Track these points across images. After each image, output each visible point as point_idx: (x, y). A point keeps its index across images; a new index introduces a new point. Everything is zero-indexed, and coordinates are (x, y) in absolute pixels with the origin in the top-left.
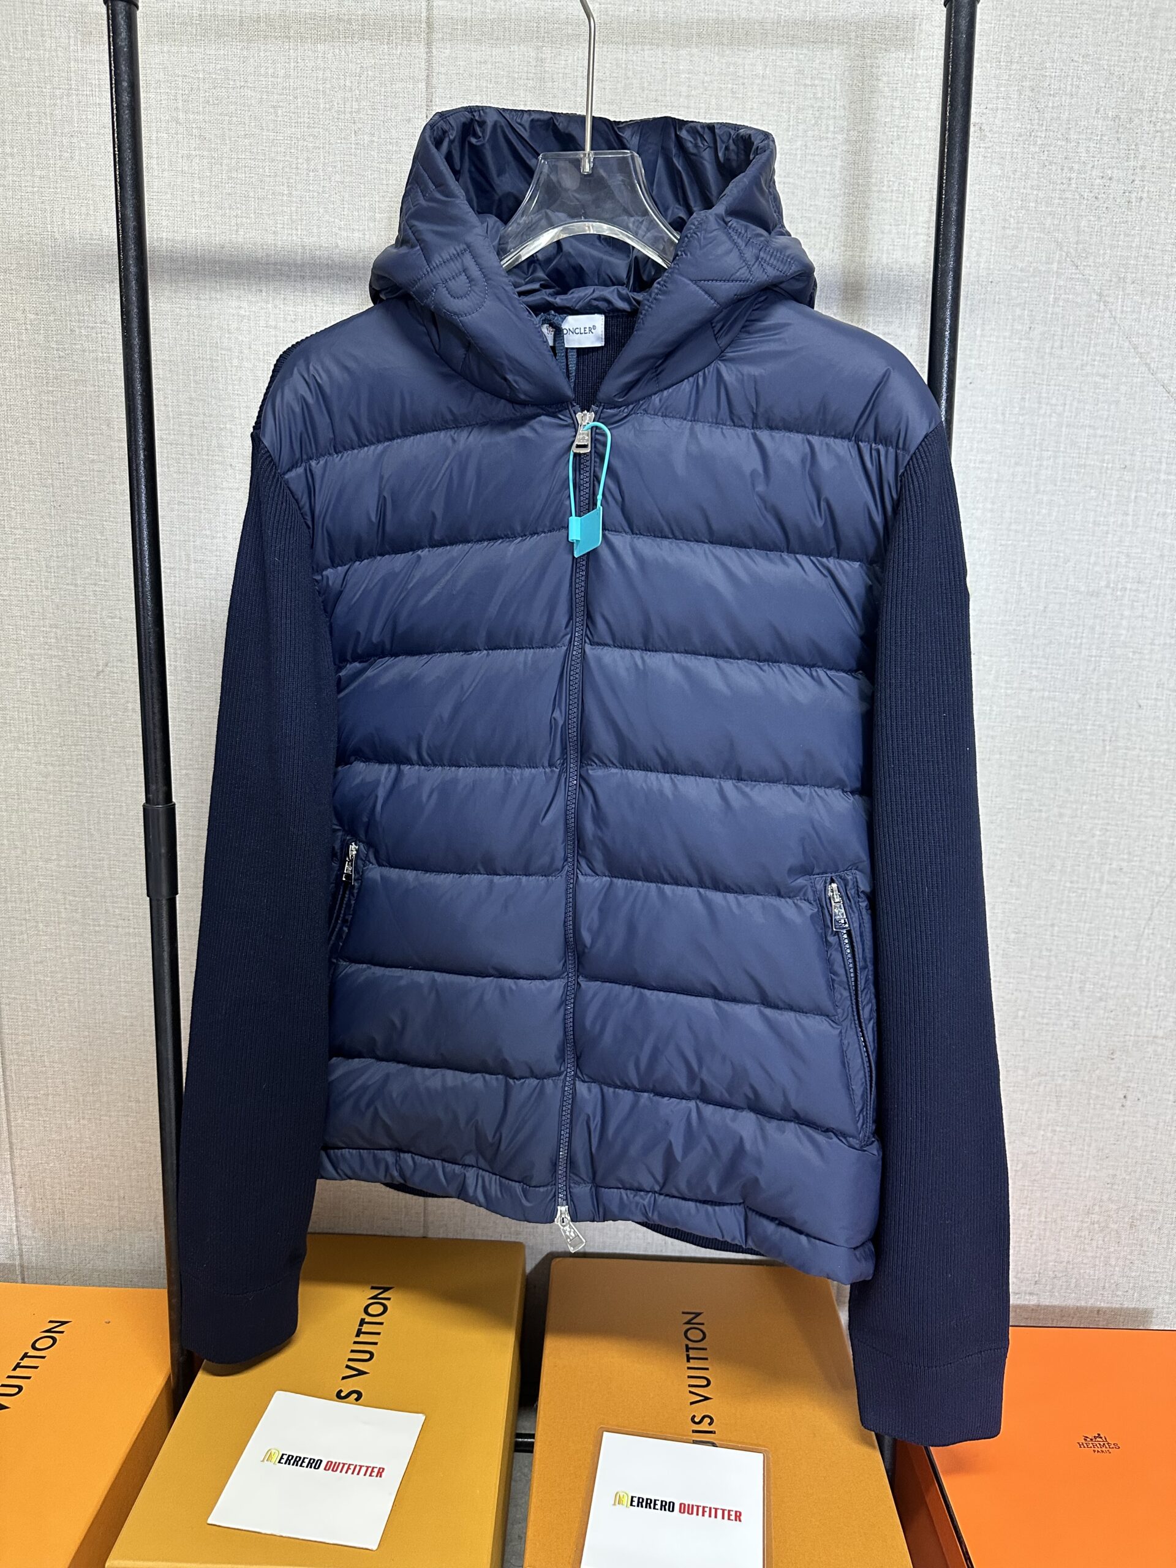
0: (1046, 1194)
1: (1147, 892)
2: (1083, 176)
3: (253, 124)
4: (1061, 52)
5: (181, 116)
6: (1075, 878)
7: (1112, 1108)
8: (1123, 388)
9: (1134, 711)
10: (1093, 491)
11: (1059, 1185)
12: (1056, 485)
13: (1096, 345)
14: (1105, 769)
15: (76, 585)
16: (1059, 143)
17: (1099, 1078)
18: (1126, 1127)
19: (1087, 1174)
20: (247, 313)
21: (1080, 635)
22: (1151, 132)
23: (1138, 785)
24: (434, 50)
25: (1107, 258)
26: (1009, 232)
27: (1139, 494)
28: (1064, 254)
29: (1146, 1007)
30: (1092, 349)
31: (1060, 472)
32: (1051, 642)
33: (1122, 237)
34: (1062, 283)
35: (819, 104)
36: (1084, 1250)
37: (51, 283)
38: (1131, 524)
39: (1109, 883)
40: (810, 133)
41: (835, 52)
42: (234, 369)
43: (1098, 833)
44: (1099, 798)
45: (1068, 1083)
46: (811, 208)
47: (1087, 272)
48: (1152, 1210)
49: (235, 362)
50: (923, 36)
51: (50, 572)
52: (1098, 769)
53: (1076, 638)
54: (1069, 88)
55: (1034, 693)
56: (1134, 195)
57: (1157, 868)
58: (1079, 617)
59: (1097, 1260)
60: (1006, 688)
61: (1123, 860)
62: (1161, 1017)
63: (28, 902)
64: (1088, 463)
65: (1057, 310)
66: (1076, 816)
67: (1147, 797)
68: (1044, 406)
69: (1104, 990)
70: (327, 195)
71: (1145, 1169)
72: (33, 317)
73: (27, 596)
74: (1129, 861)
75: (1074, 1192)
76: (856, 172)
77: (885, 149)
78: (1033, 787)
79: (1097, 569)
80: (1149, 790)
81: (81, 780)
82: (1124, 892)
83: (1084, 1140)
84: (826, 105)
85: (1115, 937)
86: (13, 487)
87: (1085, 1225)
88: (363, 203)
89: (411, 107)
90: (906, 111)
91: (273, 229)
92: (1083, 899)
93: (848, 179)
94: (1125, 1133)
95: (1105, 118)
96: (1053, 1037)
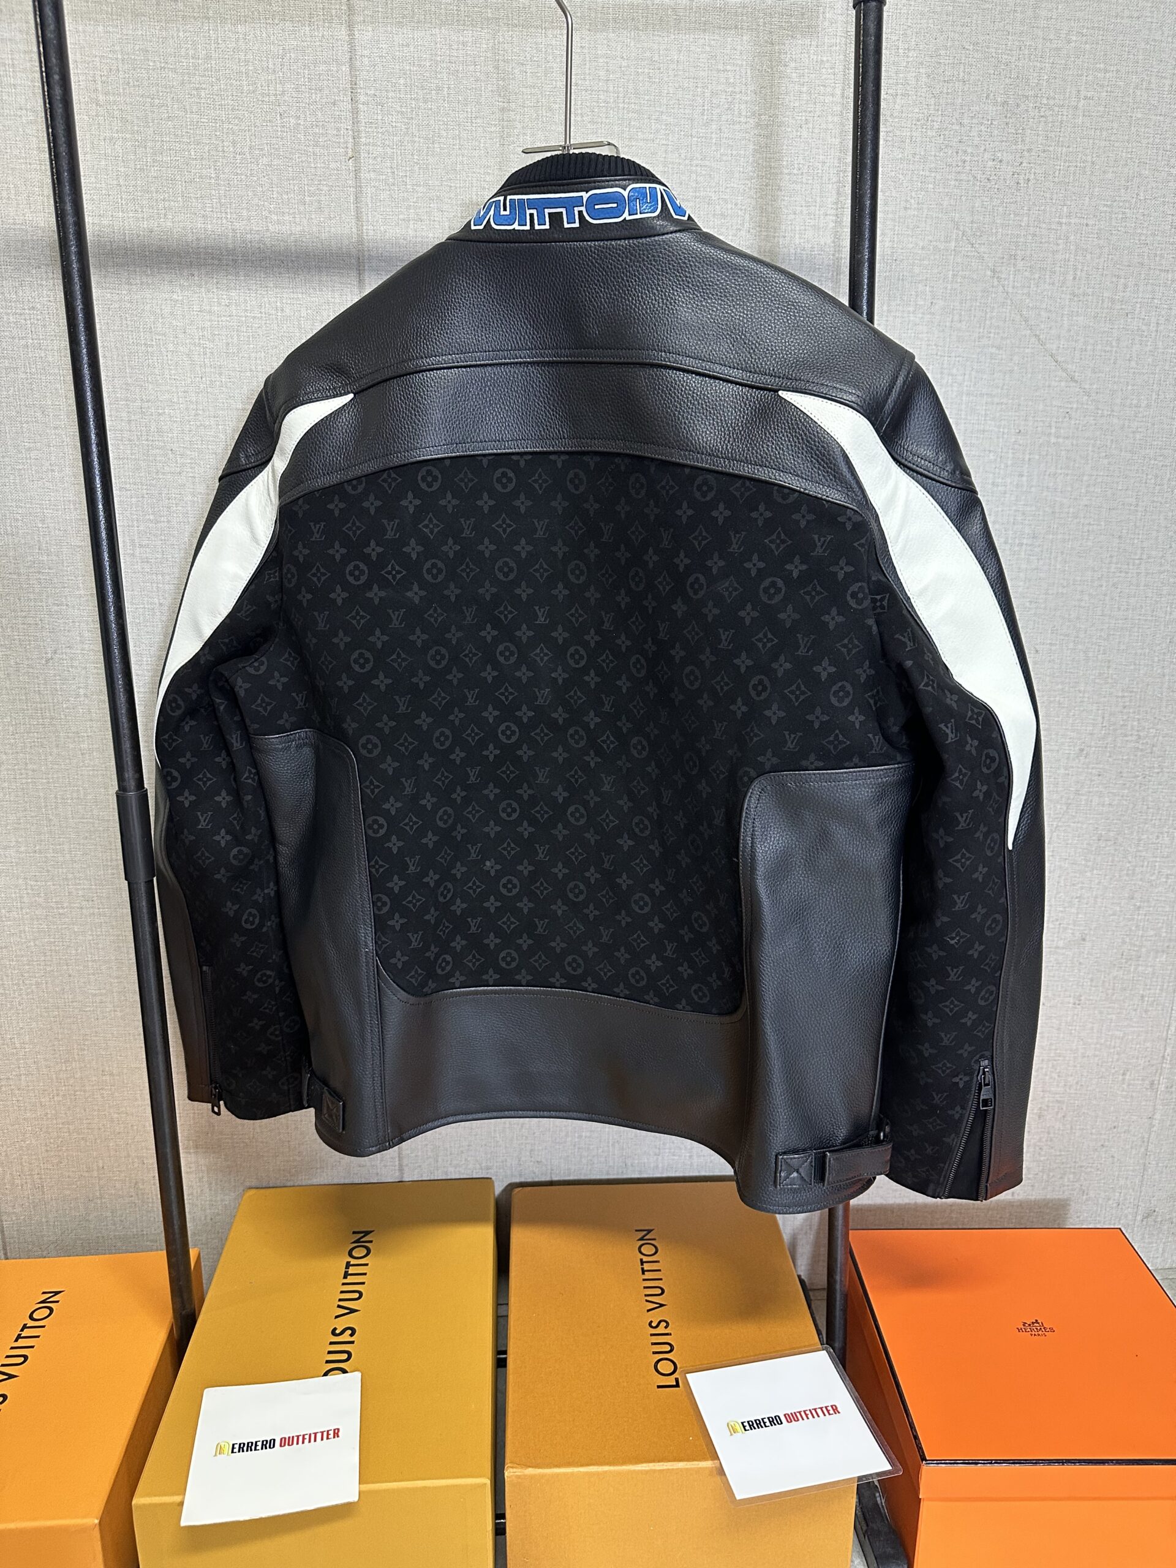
2: (976, 159)
4: (953, 40)
5: (101, 97)
8: (1016, 358)
10: (991, 454)
13: (991, 318)
16: (954, 127)
20: (180, 298)
22: (1036, 117)
24: (356, 33)
25: (999, 237)
26: (909, 212)
27: (1031, 456)
28: (961, 233)
30: (988, 322)
33: (1012, 216)
34: (959, 260)
35: (730, 89)
38: (1025, 483)
40: (724, 118)
41: (745, 38)
42: (170, 354)
46: (728, 190)
47: (982, 250)
49: (171, 347)
50: (826, 23)
54: (962, 74)
56: (1021, 177)
62: (1061, 930)
64: (987, 428)
65: (955, 286)
71: (1050, 1066)
76: (768, 156)
77: (795, 133)
84: (737, 90)
88: (292, 187)
89: (335, 90)
90: (813, 96)
91: (202, 212)
93: (760, 162)
95: (995, 104)
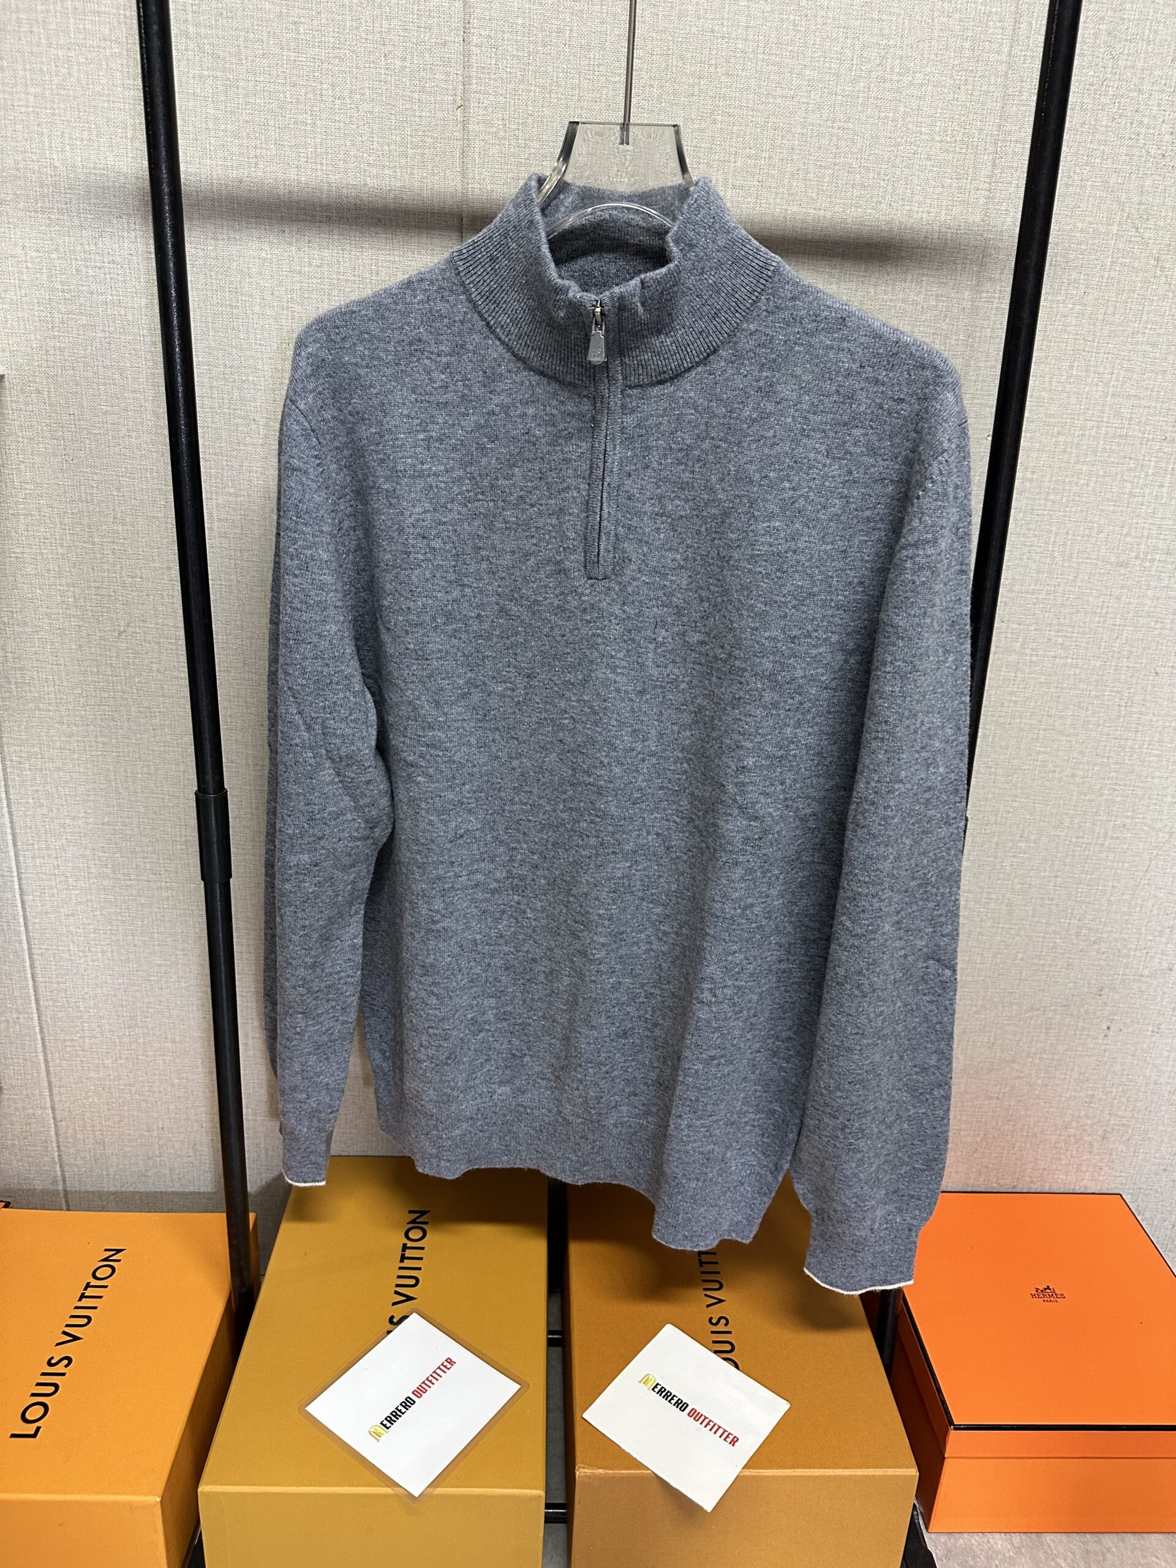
0: (1029, 1113)
1: (1146, 847)
2: (1152, 131)
3: (271, 42)
5: (192, 30)
6: (1081, 834)
7: (1096, 1038)
9: (1151, 678)
10: (1131, 462)
11: (1042, 1104)
12: (1096, 456)
14: (1119, 732)
15: (93, 544)
16: (1131, 94)
17: (1087, 1012)
18: (1107, 1054)
19: (1068, 1095)
20: (269, 256)
21: (1106, 604)
23: (1147, 748)
28: (1126, 215)
29: (1136, 950)
30: (1145, 317)
31: (1102, 442)
32: (1078, 612)
34: (1121, 246)
35: (884, 42)
36: (1060, 1159)
37: (53, 217)
39: (1112, 838)
42: (256, 317)
43: (1106, 792)
44: (1110, 760)
45: (1058, 1016)
47: (1147, 235)
48: (1124, 1125)
49: (257, 309)
51: (64, 529)
52: (1111, 732)
53: (1102, 608)
55: (1058, 660)
57: (1158, 825)
58: (1107, 587)
59: (1071, 1167)
60: (1032, 655)
61: (1127, 817)
62: (1148, 958)
63: (57, 858)
65: (1112, 274)
66: (1087, 777)
67: (1156, 759)
68: (1092, 375)
69: (1099, 935)
70: (355, 126)
71: (1120, 1089)
72: (34, 254)
73: (42, 554)
74: (1133, 818)
75: (1055, 1110)
78: (1049, 750)
79: (1129, 539)
80: (1158, 752)
81: (106, 740)
82: (1126, 847)
83: (1068, 1065)
84: (891, 42)
85: (1113, 887)
86: (21, 439)
87: (1062, 1138)
89: (446, 29)
91: (296, 162)
92: (1086, 853)
93: (910, 126)
94: (1105, 1059)
96: (1048, 976)
